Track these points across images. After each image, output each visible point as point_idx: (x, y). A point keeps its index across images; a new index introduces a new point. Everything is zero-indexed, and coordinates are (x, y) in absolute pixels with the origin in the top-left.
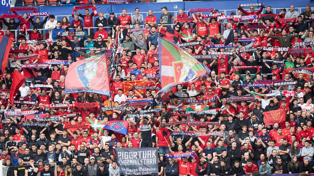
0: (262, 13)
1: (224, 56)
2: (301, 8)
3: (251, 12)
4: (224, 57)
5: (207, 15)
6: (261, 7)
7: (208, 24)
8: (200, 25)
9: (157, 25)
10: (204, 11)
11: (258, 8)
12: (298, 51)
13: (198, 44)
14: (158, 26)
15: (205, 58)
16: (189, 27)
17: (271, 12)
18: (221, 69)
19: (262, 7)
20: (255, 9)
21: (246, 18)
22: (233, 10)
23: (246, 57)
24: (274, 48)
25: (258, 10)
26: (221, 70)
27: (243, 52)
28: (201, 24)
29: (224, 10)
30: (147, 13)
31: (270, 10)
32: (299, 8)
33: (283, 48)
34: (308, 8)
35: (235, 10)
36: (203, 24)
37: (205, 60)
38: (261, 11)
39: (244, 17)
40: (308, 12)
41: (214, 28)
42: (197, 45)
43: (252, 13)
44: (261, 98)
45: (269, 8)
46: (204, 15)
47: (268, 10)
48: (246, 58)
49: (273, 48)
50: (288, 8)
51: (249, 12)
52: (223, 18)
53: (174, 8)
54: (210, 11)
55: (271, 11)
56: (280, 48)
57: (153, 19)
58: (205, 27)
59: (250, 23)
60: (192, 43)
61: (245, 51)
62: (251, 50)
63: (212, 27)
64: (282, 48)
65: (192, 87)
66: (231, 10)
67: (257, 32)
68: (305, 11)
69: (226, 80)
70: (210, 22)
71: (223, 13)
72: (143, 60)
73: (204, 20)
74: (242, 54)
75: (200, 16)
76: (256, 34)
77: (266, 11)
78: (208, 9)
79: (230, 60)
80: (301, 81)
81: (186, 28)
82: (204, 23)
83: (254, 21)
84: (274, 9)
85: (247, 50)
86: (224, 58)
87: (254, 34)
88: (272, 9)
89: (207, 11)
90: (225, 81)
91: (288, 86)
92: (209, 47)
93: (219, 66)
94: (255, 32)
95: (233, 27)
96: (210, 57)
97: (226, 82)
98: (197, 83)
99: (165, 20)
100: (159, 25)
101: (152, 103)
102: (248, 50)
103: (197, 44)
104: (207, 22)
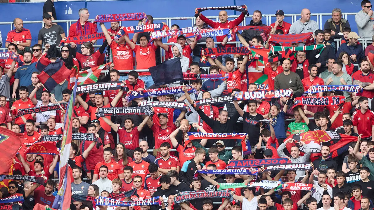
0: (244, 23)
1: (166, 109)
2: (321, 14)
3: (220, 21)
4: (165, 112)
5: (132, 29)
6: (241, 13)
7: (133, 46)
8: (118, 48)
9: (32, 47)
10: (126, 20)
11: (235, 14)
12: (317, 102)
13: (115, 86)
14: (34, 50)
15: (128, 114)
16: (92, 52)
17: (260, 23)
18: (160, 136)
19: (244, 13)
20: (229, 16)
21: (209, 32)
22: (184, 18)
23: (212, 112)
24: (267, 93)
25: (235, 18)
26: (161, 138)
27: (205, 103)
28: (119, 46)
29: (167, 19)
30: (12, 23)
31: (258, 18)
32: (317, 14)
33: (284, 91)
34: (336, 13)
35: (188, 18)
36: (124, 45)
37: (129, 119)
38: (241, 19)
39: (206, 31)
40: (337, 23)
41: (145, 54)
42: (114, 88)
43: (224, 25)
44: (240, 196)
45: (257, 14)
46: (127, 28)
47: (254, 17)
48: (212, 116)
49: (265, 93)
50: (295, 15)
51: (217, 21)
52: (161, 35)
53: (66, 13)
54: (137, 20)
55: (261, 21)
56: (278, 92)
57: (23, 36)
58: (127, 52)
59: (218, 45)
60: (103, 84)
61: (210, 101)
62: (222, 99)
63: (141, 52)
64: (281, 91)
65: (101, 173)
66: (180, 18)
67: (234, 62)
68: (329, 20)
69: (170, 160)
70: (138, 41)
71: (164, 23)
72: (4, 118)
73: (126, 38)
74: (202, 107)
75: (117, 30)
76: (232, 66)
77: (252, 21)
78: (133, 16)
79: (177, 119)
80: (326, 160)
81: (85, 55)
82: (126, 43)
83: (225, 40)
84: (267, 15)
85: (213, 101)
86: (167, 114)
87: (228, 66)
88: (263, 15)
89: (131, 20)
90: (167, 162)
91: (295, 171)
92: (136, 95)
93: (158, 131)
94: (229, 62)
95: (185, 51)
96: (139, 111)
97: (170, 163)
98: (112, 166)
99: (51, 40)
100: (35, 48)
101: (21, 204)
102: (216, 100)
103: (112, 86)
104: (132, 41)
